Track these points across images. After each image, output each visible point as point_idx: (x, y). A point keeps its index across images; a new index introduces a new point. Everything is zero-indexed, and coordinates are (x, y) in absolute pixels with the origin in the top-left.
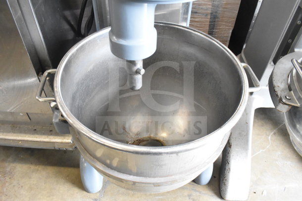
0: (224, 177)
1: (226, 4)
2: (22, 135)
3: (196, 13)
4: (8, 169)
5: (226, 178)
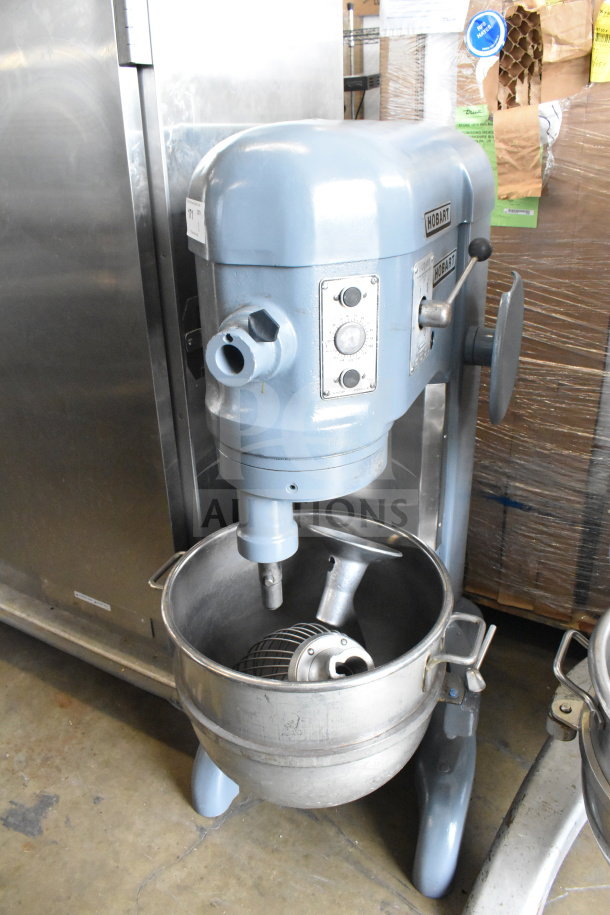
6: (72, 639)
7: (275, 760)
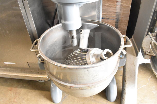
0: (123, 97)
1: (123, 14)
2: (25, 74)
3: (108, 19)
4: (18, 91)
5: (123, 98)
6: (8, 74)
7: (90, 87)
